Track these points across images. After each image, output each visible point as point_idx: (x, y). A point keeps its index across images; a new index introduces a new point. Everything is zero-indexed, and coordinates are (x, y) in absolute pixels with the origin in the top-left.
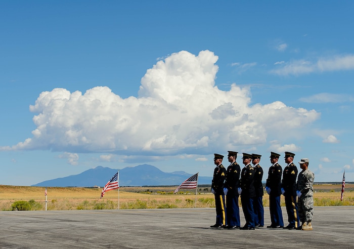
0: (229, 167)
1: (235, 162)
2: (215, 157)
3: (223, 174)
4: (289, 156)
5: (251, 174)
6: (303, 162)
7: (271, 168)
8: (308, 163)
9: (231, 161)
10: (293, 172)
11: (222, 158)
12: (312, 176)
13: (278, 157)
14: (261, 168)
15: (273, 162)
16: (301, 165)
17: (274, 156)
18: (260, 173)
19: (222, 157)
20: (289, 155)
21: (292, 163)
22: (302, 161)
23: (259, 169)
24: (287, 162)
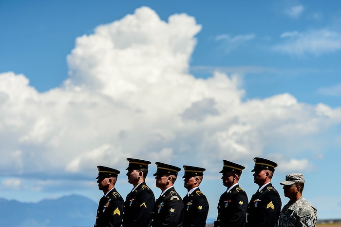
0: (130, 196)
1: (144, 183)
2: (100, 174)
3: (117, 212)
4: (264, 168)
5: (172, 210)
6: (290, 183)
7: (224, 197)
8: (302, 185)
9: (133, 180)
10: (271, 205)
11: (116, 176)
12: (312, 214)
13: (239, 173)
14: (203, 197)
15: (227, 183)
16: (287, 189)
17: (231, 170)
18: (200, 208)
19: (114, 173)
20: (263, 166)
21: (270, 185)
22: (289, 179)
23: (199, 199)
24: (259, 181)
